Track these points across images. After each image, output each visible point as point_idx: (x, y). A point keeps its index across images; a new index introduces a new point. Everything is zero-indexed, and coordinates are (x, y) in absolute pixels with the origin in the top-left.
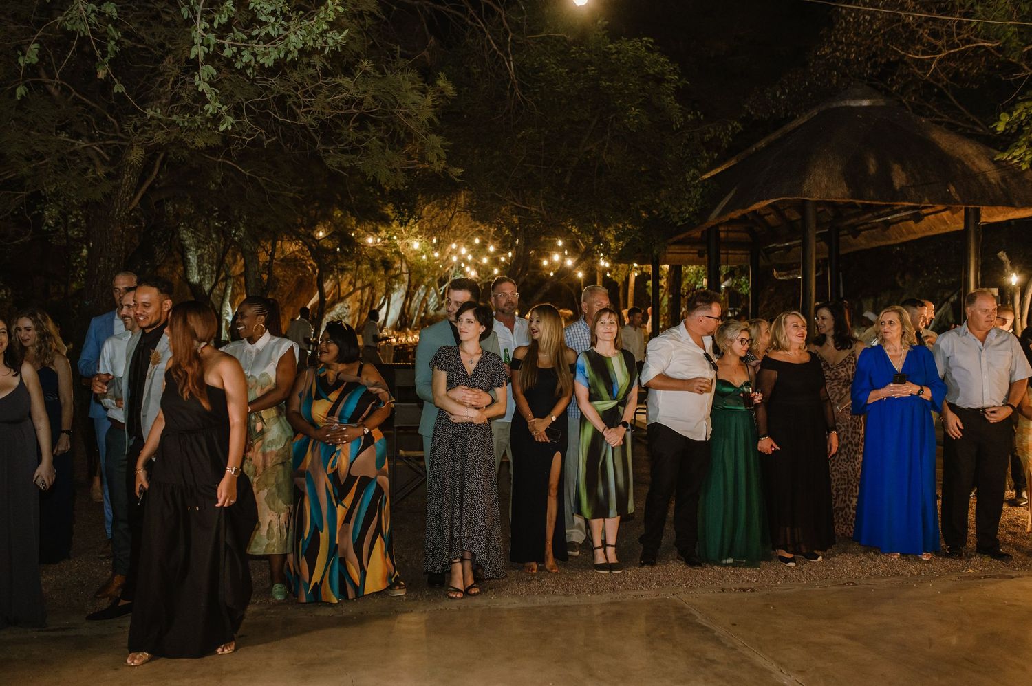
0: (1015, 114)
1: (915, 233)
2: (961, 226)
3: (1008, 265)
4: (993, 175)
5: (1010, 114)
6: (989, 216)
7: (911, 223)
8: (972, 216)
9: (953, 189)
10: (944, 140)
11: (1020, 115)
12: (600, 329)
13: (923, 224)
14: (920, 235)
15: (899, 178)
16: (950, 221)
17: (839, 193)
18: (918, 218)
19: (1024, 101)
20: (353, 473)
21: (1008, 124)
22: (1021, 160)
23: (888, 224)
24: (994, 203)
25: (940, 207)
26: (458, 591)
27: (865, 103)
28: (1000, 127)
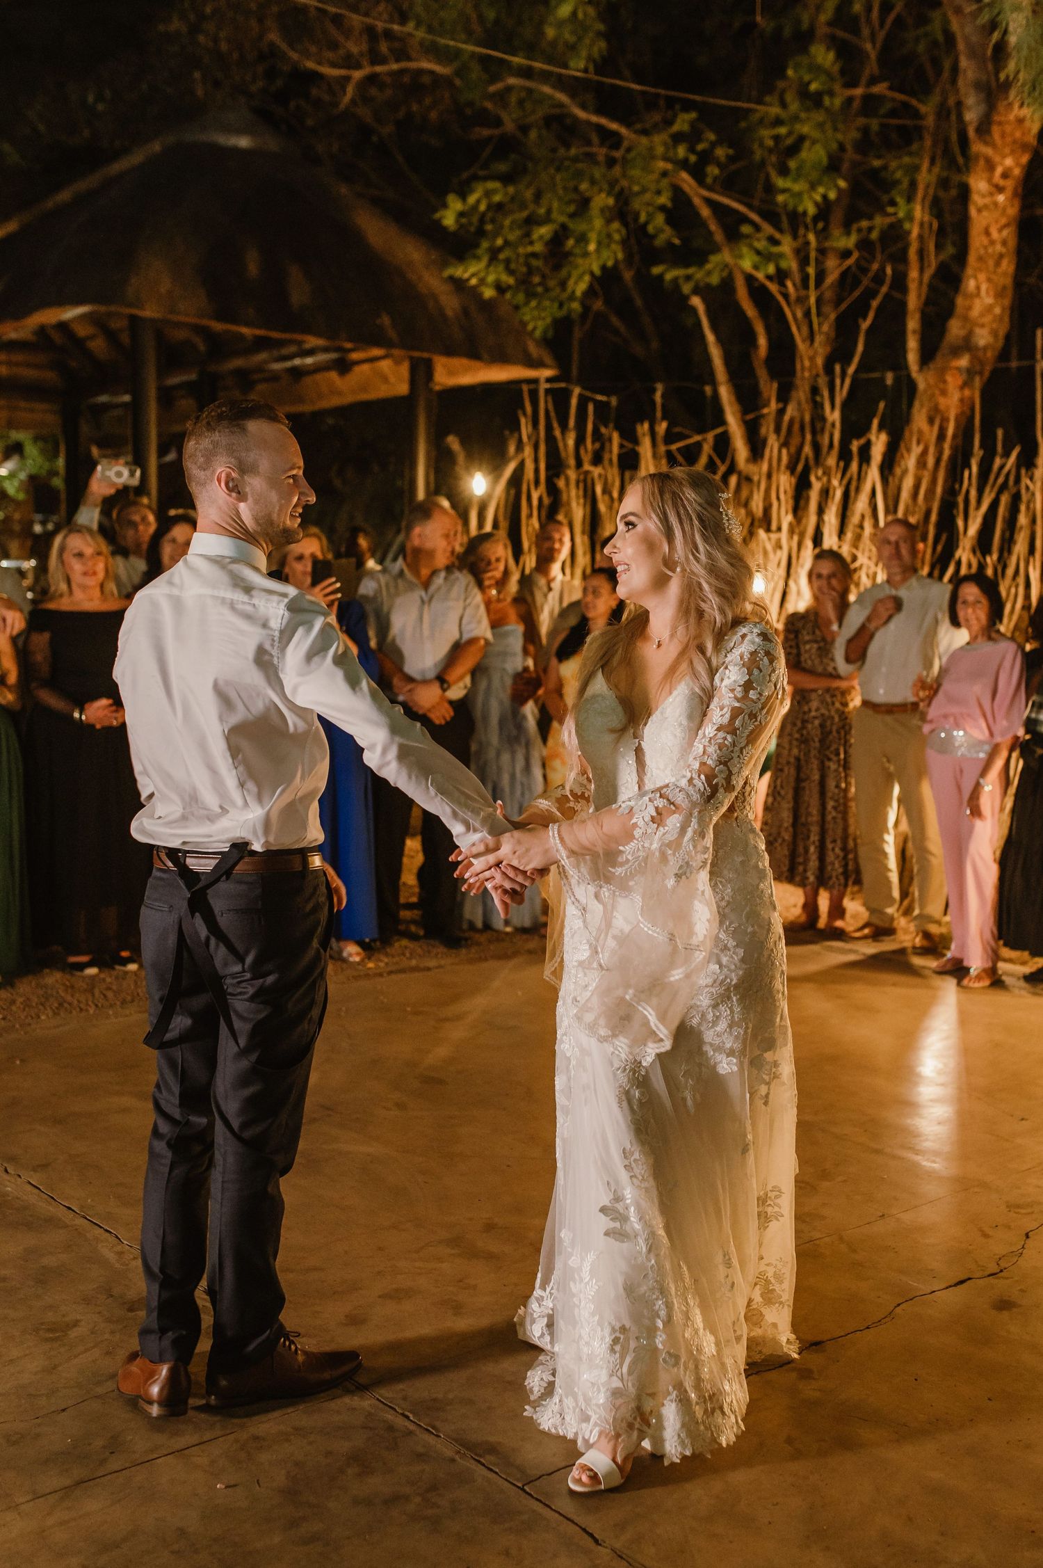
0: (472, 199)
1: (340, 393)
2: (403, 389)
3: (461, 458)
4: (450, 303)
5: (463, 196)
6: (451, 373)
7: (333, 375)
8: (421, 372)
9: (386, 320)
10: (376, 231)
11: (478, 201)
13: (355, 377)
14: (349, 399)
15: (299, 292)
16: (384, 377)
17: (192, 307)
18: (343, 366)
19: (486, 179)
21: (461, 214)
22: (482, 281)
23: (297, 373)
24: (450, 351)
25: (377, 352)
27: (244, 142)
28: (449, 219)
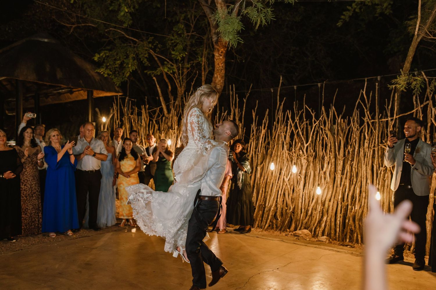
0: (101, 55)
1: (71, 98)
2: (86, 97)
3: (99, 114)
4: (97, 78)
5: (99, 54)
6: (98, 94)
7: (69, 94)
8: (90, 94)
9: (81, 82)
10: (79, 61)
11: (103, 55)
13: (74, 95)
14: (74, 100)
15: (59, 75)
16: (81, 95)
17: (32, 77)
18: (71, 92)
19: (104, 50)
21: (99, 58)
22: (104, 73)
23: (60, 94)
24: (97, 89)
25: (80, 89)
27: (46, 40)
28: (96, 59)
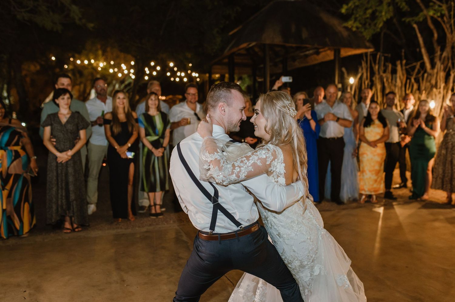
0: (350, 5)
1: (317, 60)
2: (332, 57)
3: (346, 74)
4: (345, 34)
5: (347, 4)
6: (345, 53)
7: (315, 56)
8: (337, 52)
9: (327, 40)
10: (326, 17)
12: (150, 102)
13: (321, 55)
14: (320, 61)
15: (305, 34)
16: (328, 55)
17: (278, 40)
18: (318, 53)
20: (10, 172)
21: (347, 9)
22: (352, 27)
23: (307, 56)
24: (345, 46)
25: (326, 49)
26: (68, 229)
28: (343, 11)
